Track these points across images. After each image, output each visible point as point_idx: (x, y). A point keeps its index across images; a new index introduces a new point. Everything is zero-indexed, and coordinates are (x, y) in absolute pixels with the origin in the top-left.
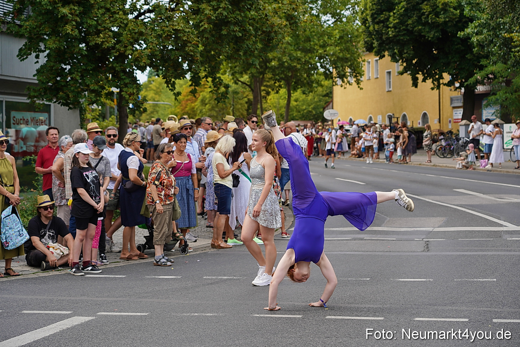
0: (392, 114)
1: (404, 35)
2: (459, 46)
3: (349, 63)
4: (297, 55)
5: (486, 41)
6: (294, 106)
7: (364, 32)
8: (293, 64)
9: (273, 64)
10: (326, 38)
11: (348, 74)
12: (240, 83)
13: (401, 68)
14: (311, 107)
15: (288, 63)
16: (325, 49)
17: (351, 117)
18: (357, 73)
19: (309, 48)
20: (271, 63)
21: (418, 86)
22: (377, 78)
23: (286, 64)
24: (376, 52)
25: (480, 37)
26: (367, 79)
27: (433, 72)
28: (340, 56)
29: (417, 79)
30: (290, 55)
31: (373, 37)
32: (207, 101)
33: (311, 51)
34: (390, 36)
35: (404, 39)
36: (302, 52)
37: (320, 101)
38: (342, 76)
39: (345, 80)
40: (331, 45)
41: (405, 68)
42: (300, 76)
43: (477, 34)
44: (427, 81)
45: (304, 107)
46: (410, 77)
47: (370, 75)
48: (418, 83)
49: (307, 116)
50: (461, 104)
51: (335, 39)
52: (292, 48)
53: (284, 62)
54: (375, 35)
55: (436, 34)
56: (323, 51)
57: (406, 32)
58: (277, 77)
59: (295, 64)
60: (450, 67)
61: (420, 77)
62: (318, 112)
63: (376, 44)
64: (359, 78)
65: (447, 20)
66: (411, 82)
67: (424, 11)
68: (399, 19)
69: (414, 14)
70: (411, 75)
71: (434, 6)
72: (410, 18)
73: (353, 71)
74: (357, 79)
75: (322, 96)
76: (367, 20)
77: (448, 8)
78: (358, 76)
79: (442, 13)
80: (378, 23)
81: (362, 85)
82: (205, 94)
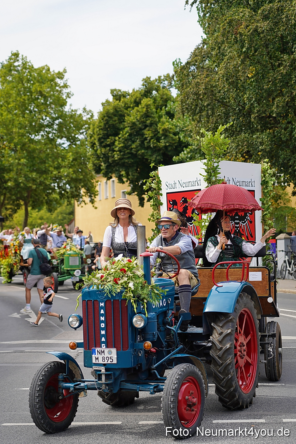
1: (128, 158)
3: (83, 184)
4: (32, 176)
7: (93, 155)
8: (29, 184)
10: (60, 160)
11: (84, 194)
13: (129, 189)
15: (24, 184)
16: (59, 170)
18: (91, 192)
19: (44, 169)
20: (7, 184)
21: (145, 206)
22: (114, 197)
23: (22, 185)
24: (103, 174)
26: (105, 198)
28: (73, 177)
29: (143, 199)
30: (26, 176)
31: (101, 159)
33: (46, 172)
34: (116, 159)
35: (129, 161)
36: (37, 173)
37: (65, 219)
38: (77, 196)
39: (81, 199)
40: (65, 167)
41: (132, 189)
42: (39, 196)
46: (137, 197)
47: (108, 195)
48: (144, 203)
51: (68, 161)
52: (28, 170)
53: (20, 183)
54: (102, 158)
55: (158, 158)
56: (57, 172)
57: (130, 155)
58: (14, 197)
59: (30, 185)
61: (146, 197)
63: (103, 165)
64: (93, 198)
65: (168, 144)
66: (138, 202)
67: (147, 136)
68: (124, 143)
69: (137, 139)
70: (137, 195)
71: (155, 131)
72: (133, 142)
73: (88, 192)
74: (91, 199)
75: (66, 214)
76: (95, 144)
77: (168, 134)
78: (92, 196)
79: (163, 138)
80: (105, 147)
81: (96, 204)
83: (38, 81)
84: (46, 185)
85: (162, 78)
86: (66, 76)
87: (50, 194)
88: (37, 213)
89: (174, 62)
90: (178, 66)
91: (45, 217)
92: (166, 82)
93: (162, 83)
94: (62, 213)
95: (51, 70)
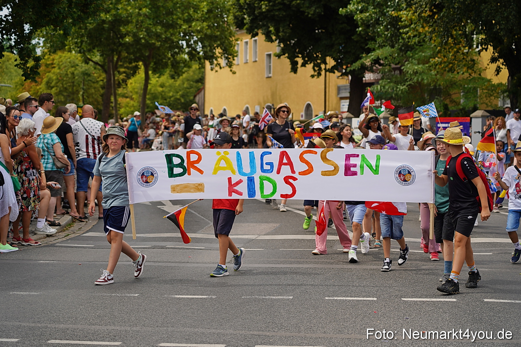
0: (271, 105)
1: (279, 10)
3: (219, 43)
4: (156, 30)
5: (372, 20)
6: (159, 93)
7: (234, 5)
8: (152, 41)
9: (127, 40)
10: (191, 11)
11: (219, 55)
12: (91, 63)
13: (278, 50)
14: (179, 94)
15: (145, 40)
16: (190, 24)
17: (225, 107)
18: (229, 53)
19: (171, 22)
20: (124, 39)
21: (298, 72)
22: (256, 61)
23: (143, 41)
24: (247, 29)
25: (364, 15)
26: (244, 62)
27: (315, 55)
28: (208, 33)
29: (297, 63)
30: (148, 30)
31: (244, 10)
32: (53, 84)
33: (173, 26)
34: (264, 10)
35: (280, 14)
36: (163, 27)
37: (191, 87)
38: (211, 57)
39: (215, 62)
40: (198, 20)
41: (282, 49)
42: (163, 56)
43: (361, 12)
44: (307, 65)
45: (171, 94)
46: (288, 61)
47: (248, 58)
48: (297, 68)
49: (174, 104)
50: (348, 95)
51: (202, 13)
52: (151, 22)
53: (141, 38)
54: (246, 9)
55: (317, 11)
56: (187, 26)
57: (281, 6)
58: (132, 57)
59: (153, 41)
60: (333, 50)
61: (300, 61)
62: (188, 100)
63: (247, 19)
64: (231, 60)
66: (290, 66)
70: (288, 58)
73: (225, 52)
74: (228, 61)
75: (193, 82)
78: (230, 58)
81: (234, 68)
82: (51, 75)
84: (173, 42)
87: (177, 53)
88: (157, 79)
91: (167, 84)
94: (188, 80)
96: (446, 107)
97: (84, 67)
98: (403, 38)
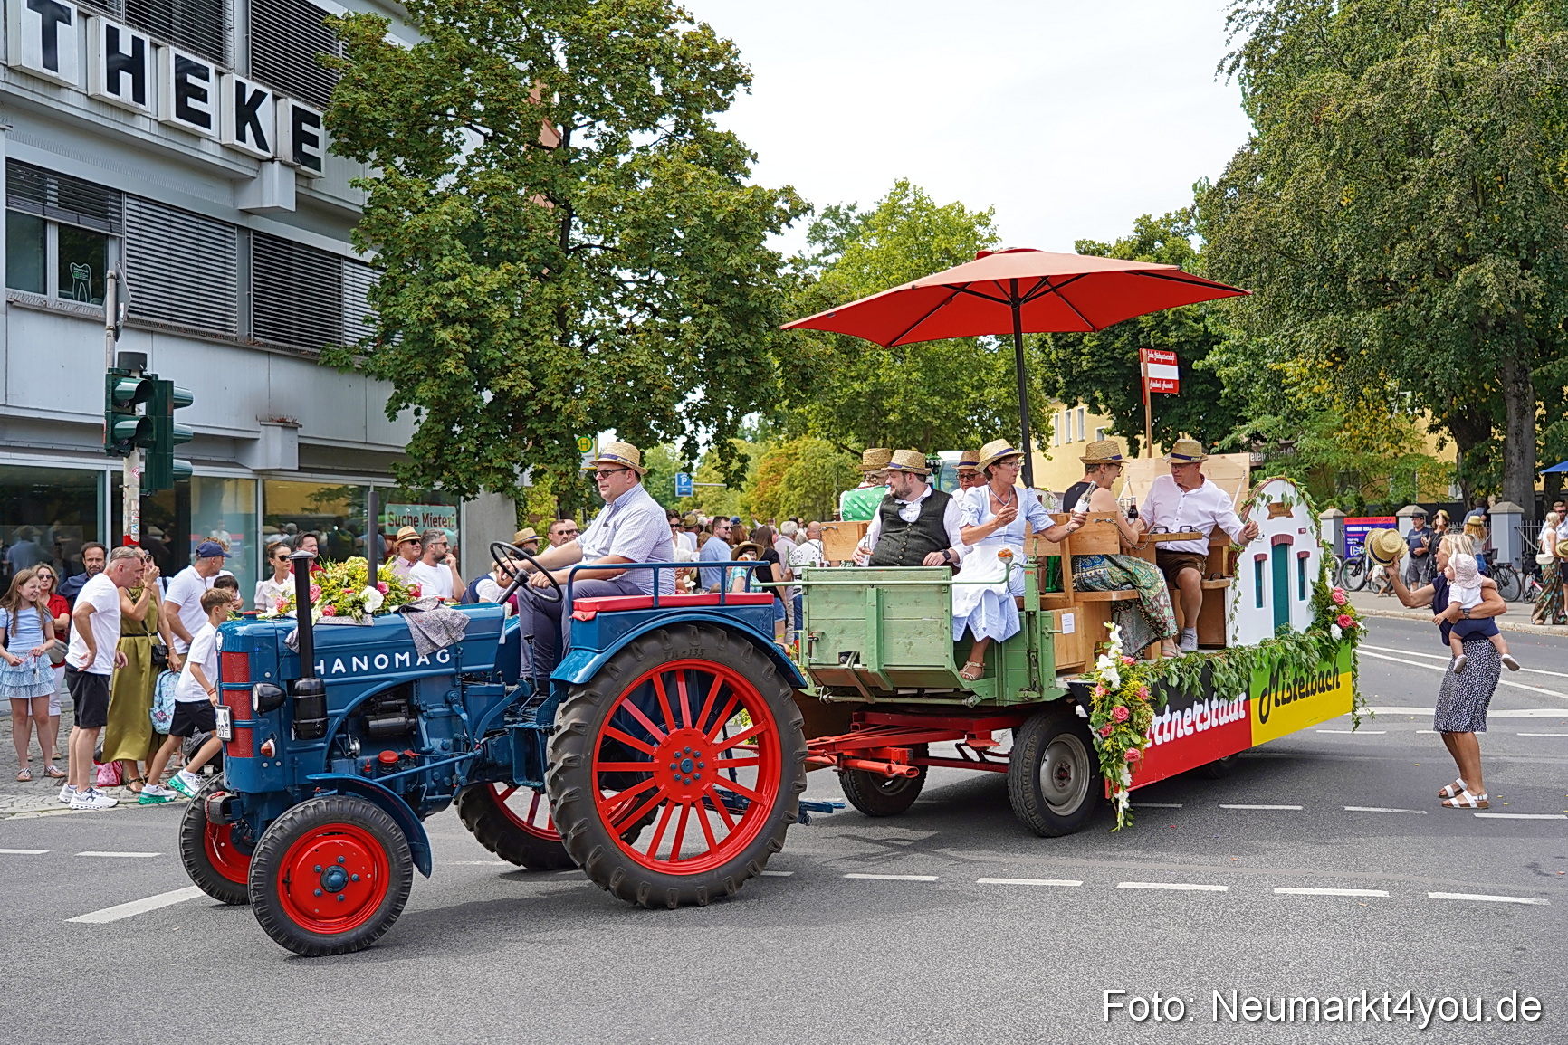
1: (1108, 367)
2: (1205, 386)
4: (932, 402)
5: (1242, 376)
8: (927, 417)
9: (892, 418)
10: (983, 373)
12: (846, 451)
13: (1110, 424)
15: (917, 417)
16: (981, 391)
18: (1041, 431)
19: (954, 390)
20: (889, 417)
21: (1139, 455)
23: (914, 419)
24: (1060, 396)
25: (1231, 370)
26: (1065, 440)
27: (1163, 430)
28: (1008, 404)
29: (1138, 442)
30: (920, 402)
31: (1057, 370)
33: (957, 395)
34: (1085, 368)
35: (1109, 373)
36: (942, 397)
40: (992, 385)
41: (1116, 424)
43: (1227, 365)
44: (1152, 445)
47: (1071, 436)
48: (1139, 449)
51: (998, 375)
52: (925, 392)
53: (911, 415)
54: (1060, 368)
56: (978, 395)
57: (1111, 362)
60: (1189, 422)
61: (1142, 439)
63: (1061, 382)
64: (1045, 440)
65: (1182, 339)
66: (1128, 447)
67: (1143, 325)
68: (1099, 338)
69: (1125, 331)
70: (1125, 435)
71: (1159, 317)
72: (1118, 337)
73: (1034, 430)
74: (1040, 443)
76: (1046, 342)
77: (1184, 320)
78: (1042, 438)
79: (1173, 328)
80: (1064, 347)
81: (1049, 452)
82: (793, 469)
83: (945, 233)
84: (958, 419)
85: (1173, 216)
86: (994, 220)
87: (967, 434)
89: (1195, 185)
90: (1203, 191)
92: (1180, 224)
93: (1172, 226)
95: (966, 211)
96: (1360, 502)
97: (837, 458)
98: (1290, 402)
